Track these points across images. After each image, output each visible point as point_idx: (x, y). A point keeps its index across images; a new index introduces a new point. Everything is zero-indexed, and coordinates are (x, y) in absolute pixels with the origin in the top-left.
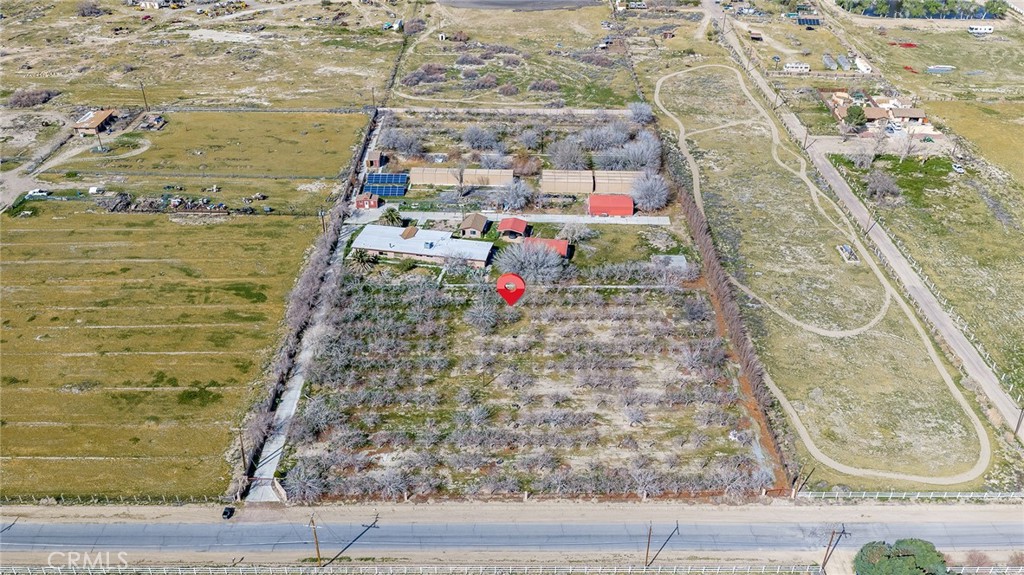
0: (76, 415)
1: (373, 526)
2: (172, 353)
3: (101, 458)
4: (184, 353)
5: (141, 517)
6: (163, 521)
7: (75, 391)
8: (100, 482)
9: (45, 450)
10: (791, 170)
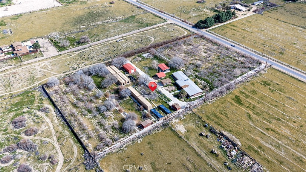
0: (293, 93)
1: (251, 55)
2: (267, 95)
3: (290, 83)
4: (264, 94)
7: (293, 98)
8: (292, 80)
9: (301, 90)
10: (75, 54)
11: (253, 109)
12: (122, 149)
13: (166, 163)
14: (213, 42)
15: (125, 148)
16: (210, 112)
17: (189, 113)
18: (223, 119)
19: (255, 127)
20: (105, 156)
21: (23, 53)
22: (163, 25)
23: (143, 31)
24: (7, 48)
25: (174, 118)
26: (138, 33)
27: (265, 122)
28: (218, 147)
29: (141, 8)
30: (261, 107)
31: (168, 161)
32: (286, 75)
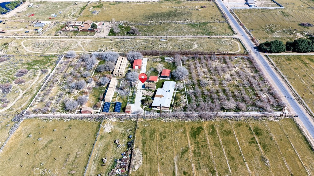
0: (278, 157)
1: (285, 96)
2: (238, 143)
3: (292, 145)
4: (237, 140)
5: (306, 131)
6: (305, 127)
7: (268, 161)
8: (300, 143)
9: (297, 159)
10: (116, 41)
11: (198, 147)
12: (48, 119)
13: (59, 146)
14: (256, 68)
15: (51, 120)
16: (153, 128)
17: (132, 119)
18: (155, 140)
19: (174, 163)
20: (33, 118)
21: (83, 29)
22: (223, 38)
23: (196, 38)
24: (80, 23)
25: (114, 117)
26: (189, 38)
27: (193, 165)
28: (114, 159)
29: (224, 17)
30: (211, 150)
31: (62, 146)
32: (300, 135)
